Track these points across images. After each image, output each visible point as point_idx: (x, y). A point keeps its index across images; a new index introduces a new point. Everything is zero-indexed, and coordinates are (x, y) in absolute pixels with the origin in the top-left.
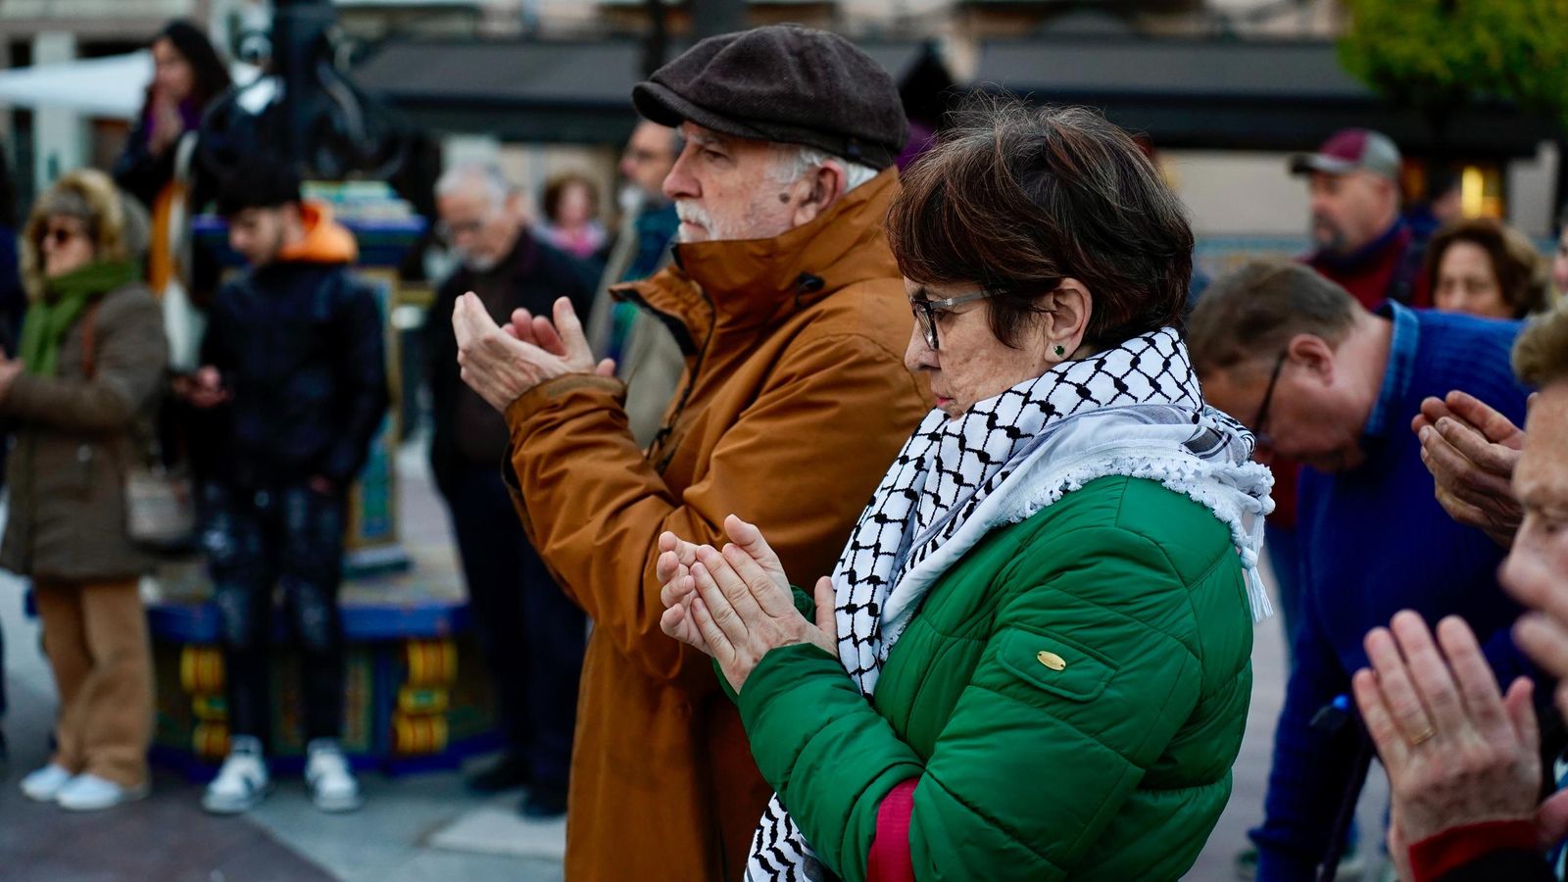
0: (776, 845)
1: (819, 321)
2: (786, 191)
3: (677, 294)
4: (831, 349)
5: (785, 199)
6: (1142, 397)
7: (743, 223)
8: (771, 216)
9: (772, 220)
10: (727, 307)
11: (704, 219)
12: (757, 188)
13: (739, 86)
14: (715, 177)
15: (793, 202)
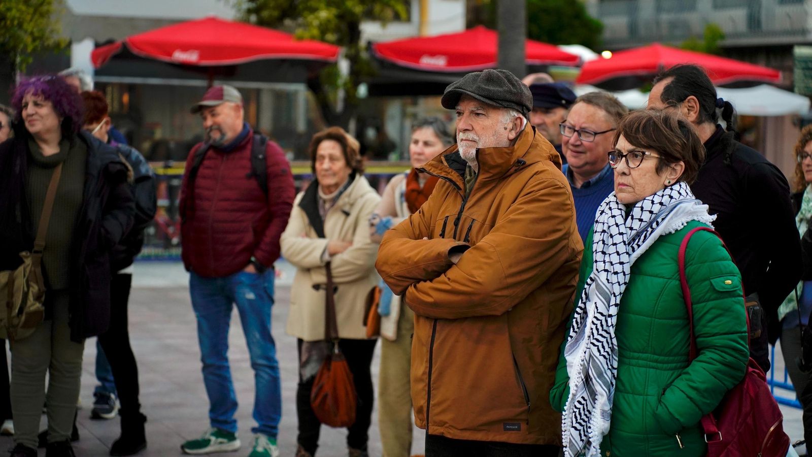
0: (600, 333)
1: (538, 174)
2: (506, 126)
3: (441, 169)
4: (546, 183)
5: (506, 129)
6: (677, 198)
7: (492, 138)
8: (502, 135)
9: (502, 136)
10: (491, 171)
11: (476, 138)
12: (497, 125)
13: (492, 88)
14: (481, 123)
15: (508, 130)
